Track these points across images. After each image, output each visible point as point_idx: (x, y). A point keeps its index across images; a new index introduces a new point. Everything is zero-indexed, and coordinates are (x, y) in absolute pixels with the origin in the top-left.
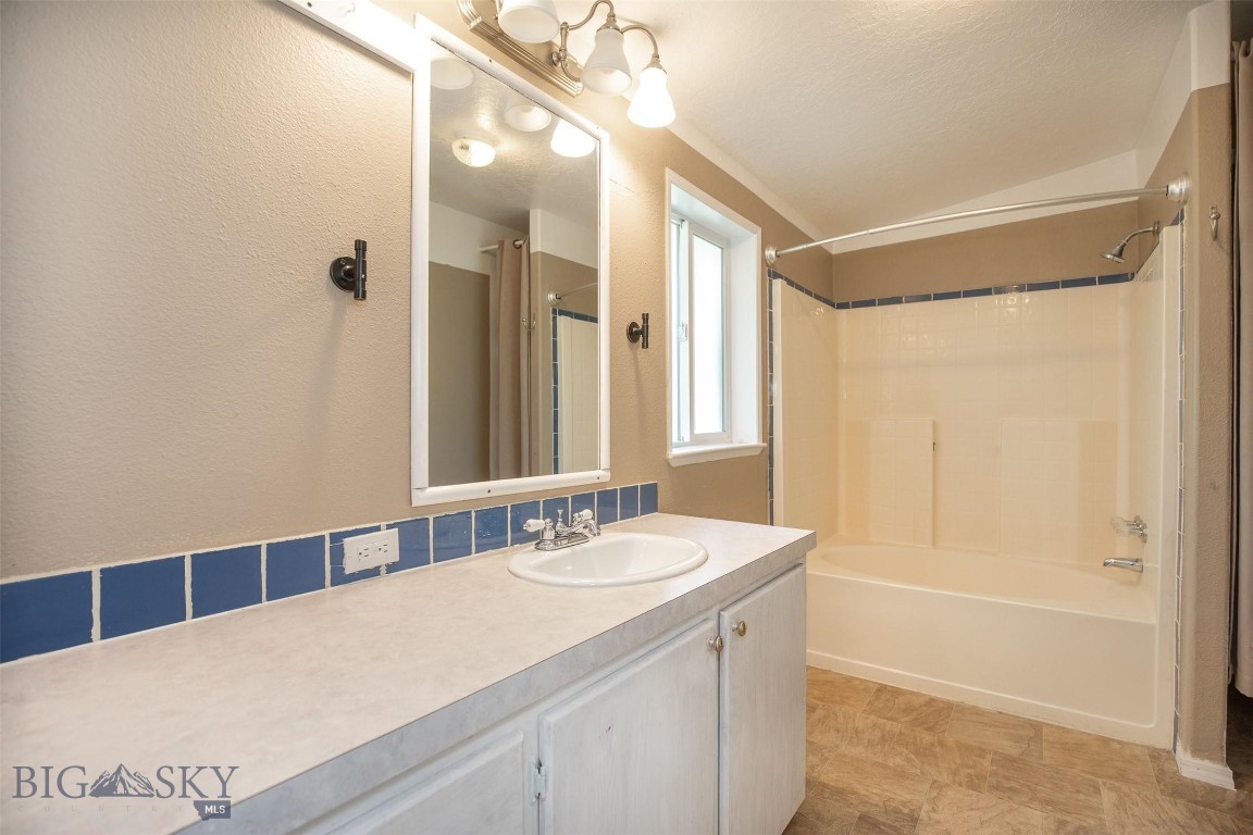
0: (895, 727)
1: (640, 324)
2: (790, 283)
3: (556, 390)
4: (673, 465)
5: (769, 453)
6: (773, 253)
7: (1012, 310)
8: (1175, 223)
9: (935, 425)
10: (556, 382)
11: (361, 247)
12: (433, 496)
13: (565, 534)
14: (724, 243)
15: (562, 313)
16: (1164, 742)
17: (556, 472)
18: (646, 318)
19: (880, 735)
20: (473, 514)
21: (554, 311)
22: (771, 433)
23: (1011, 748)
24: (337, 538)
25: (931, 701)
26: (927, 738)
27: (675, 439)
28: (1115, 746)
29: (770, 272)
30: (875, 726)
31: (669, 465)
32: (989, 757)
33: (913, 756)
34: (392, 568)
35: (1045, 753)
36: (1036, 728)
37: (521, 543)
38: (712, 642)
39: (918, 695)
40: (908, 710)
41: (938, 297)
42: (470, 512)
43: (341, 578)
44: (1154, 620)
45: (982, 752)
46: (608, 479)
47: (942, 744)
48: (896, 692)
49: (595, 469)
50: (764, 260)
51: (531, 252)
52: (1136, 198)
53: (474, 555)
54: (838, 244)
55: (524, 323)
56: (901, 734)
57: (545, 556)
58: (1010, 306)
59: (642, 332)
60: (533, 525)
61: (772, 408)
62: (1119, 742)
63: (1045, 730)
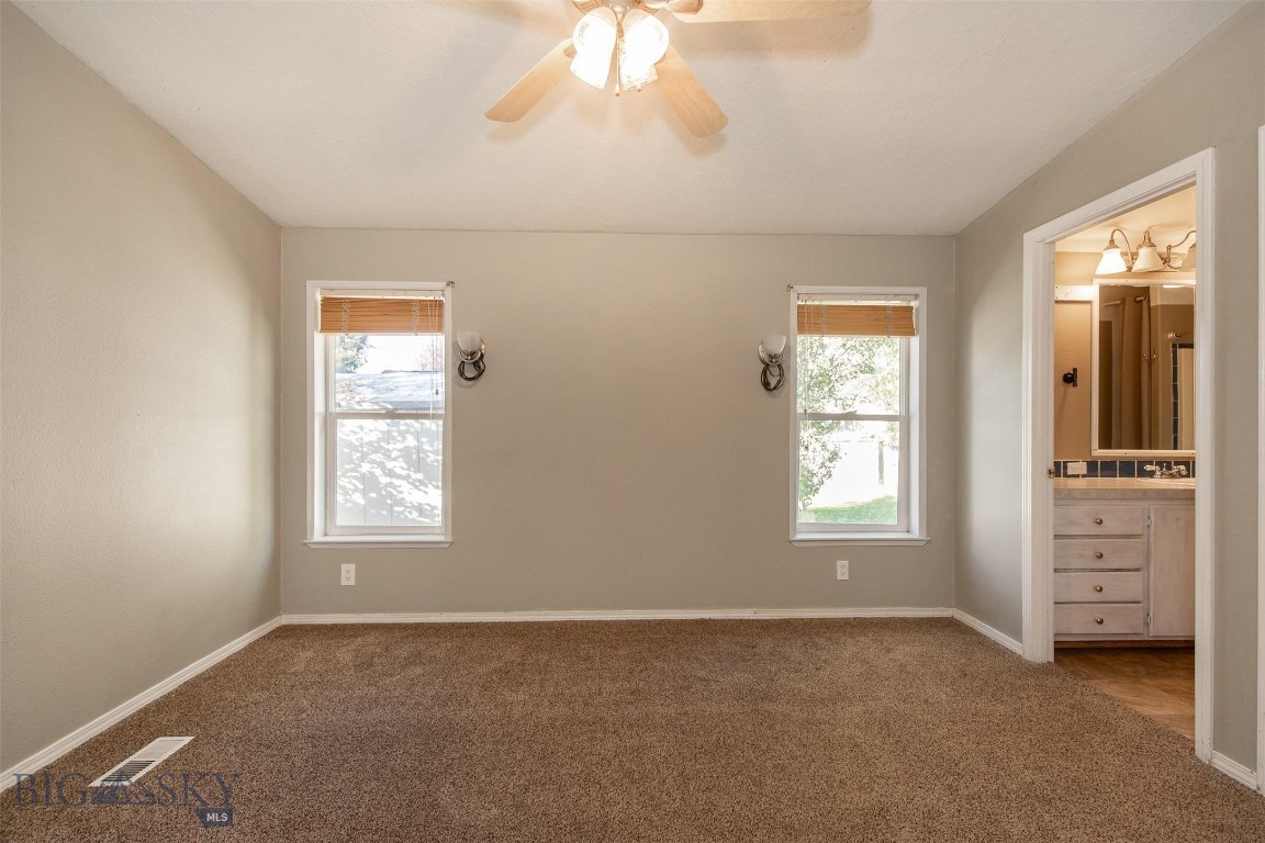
3: (1176, 404)
11: (1075, 370)
12: (1100, 453)
13: (1167, 473)
15: (1182, 346)
17: (1175, 448)
20: (1118, 462)
21: (1174, 346)
24: (1065, 463)
34: (1084, 476)
43: (1066, 475)
51: (1152, 305)
53: (1118, 478)
55: (1145, 354)
60: (1149, 468)
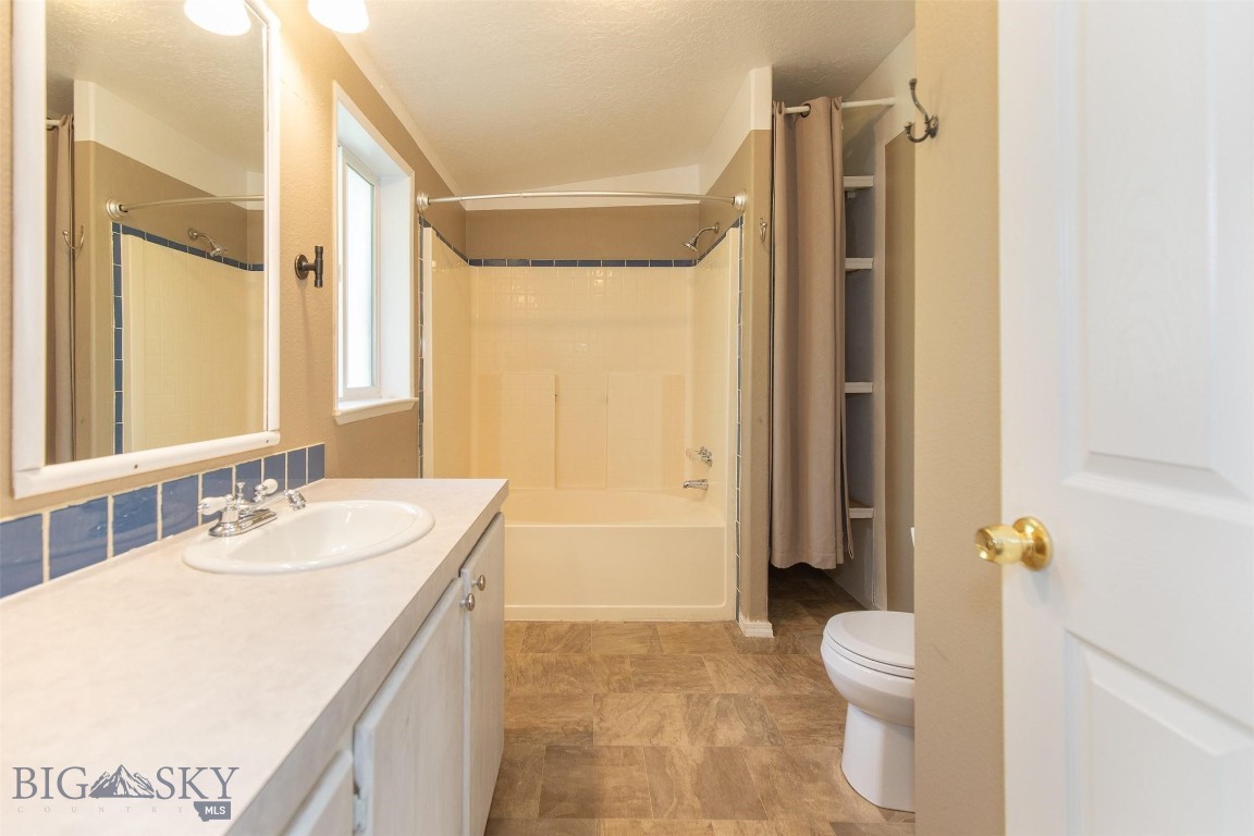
0: (550, 658)
1: (311, 259)
2: (438, 234)
4: (340, 422)
5: (419, 409)
6: (426, 200)
7: (600, 281)
8: (736, 225)
9: (557, 380)
10: (119, 323)
12: (50, 480)
13: (247, 513)
14: (375, 179)
15: (127, 231)
16: (731, 616)
18: (319, 252)
19: (541, 668)
20: (111, 502)
21: (116, 227)
22: (421, 388)
23: (639, 649)
25: (573, 626)
26: (579, 659)
27: (341, 394)
28: (704, 626)
29: (422, 220)
30: (535, 661)
31: (335, 421)
32: (628, 661)
33: (572, 679)
35: (664, 646)
36: (652, 626)
37: (175, 533)
38: (463, 602)
39: (561, 623)
40: (557, 639)
41: (536, 263)
42: (106, 498)
44: (723, 524)
45: (622, 658)
46: (277, 442)
47: (591, 661)
48: (543, 626)
49: (260, 429)
50: (416, 206)
51: (76, 140)
52: (698, 202)
53: (111, 559)
54: (472, 202)
56: (558, 662)
57: (229, 543)
58: (599, 278)
59: (314, 268)
60: (208, 505)
61: (422, 360)
62: (705, 623)
63: (659, 628)
